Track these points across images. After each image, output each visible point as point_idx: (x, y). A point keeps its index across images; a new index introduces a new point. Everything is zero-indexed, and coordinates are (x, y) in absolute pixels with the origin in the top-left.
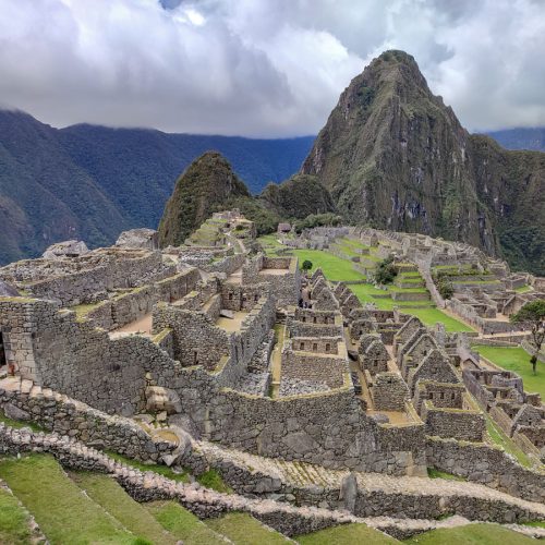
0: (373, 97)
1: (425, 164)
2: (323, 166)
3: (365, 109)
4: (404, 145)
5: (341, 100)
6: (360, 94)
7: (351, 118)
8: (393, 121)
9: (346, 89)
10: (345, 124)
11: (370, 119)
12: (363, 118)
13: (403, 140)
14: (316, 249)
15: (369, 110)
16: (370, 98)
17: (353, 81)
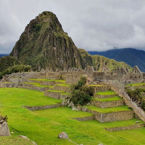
0: (40, 29)
1: (64, 57)
2: (18, 57)
3: (37, 33)
4: (55, 48)
5: (26, 29)
6: (34, 27)
7: (31, 37)
8: (50, 38)
9: (28, 25)
10: (28, 39)
11: (39, 37)
12: (36, 37)
13: (54, 46)
14: (13, 87)
15: (39, 33)
16: (39, 29)
17: (31, 22)
